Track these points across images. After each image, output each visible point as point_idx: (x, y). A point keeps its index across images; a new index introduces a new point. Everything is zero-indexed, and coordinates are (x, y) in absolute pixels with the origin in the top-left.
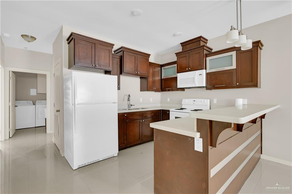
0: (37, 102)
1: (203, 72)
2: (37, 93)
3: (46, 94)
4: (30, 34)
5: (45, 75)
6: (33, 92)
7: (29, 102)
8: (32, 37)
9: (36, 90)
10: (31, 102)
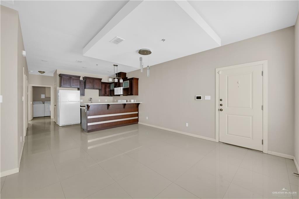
0: (45, 102)
1: (122, 88)
2: (45, 97)
3: (50, 97)
4: (42, 71)
5: (50, 88)
6: (43, 96)
7: (40, 102)
8: (43, 72)
9: (44, 95)
10: (42, 102)
